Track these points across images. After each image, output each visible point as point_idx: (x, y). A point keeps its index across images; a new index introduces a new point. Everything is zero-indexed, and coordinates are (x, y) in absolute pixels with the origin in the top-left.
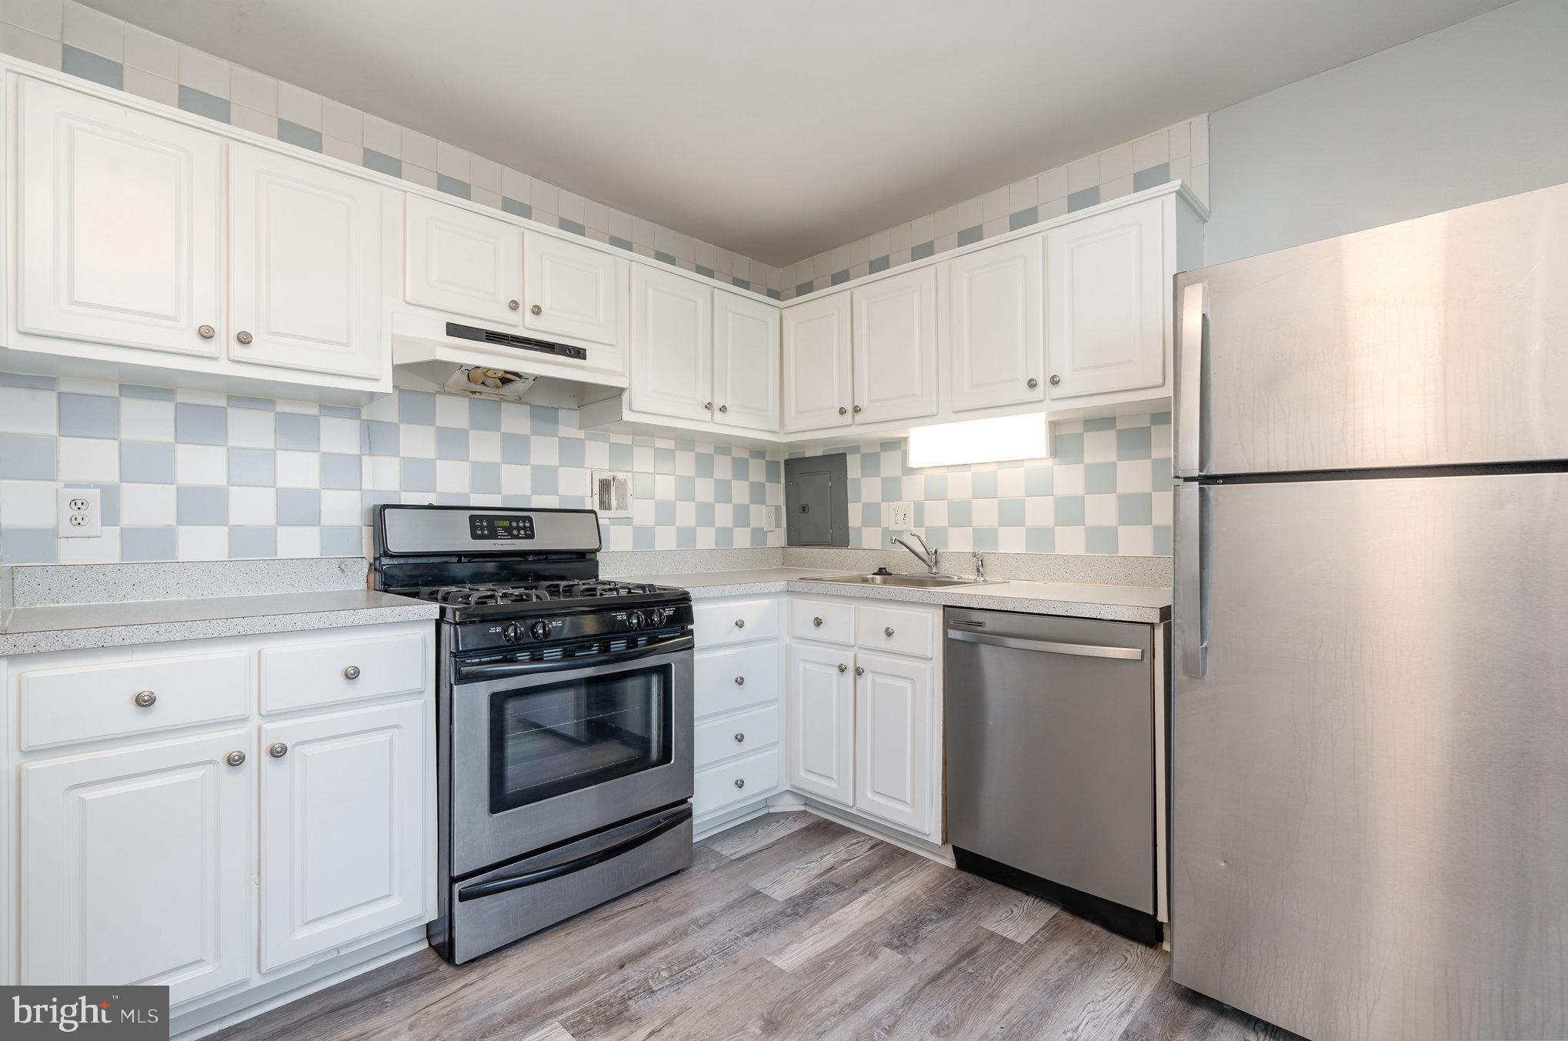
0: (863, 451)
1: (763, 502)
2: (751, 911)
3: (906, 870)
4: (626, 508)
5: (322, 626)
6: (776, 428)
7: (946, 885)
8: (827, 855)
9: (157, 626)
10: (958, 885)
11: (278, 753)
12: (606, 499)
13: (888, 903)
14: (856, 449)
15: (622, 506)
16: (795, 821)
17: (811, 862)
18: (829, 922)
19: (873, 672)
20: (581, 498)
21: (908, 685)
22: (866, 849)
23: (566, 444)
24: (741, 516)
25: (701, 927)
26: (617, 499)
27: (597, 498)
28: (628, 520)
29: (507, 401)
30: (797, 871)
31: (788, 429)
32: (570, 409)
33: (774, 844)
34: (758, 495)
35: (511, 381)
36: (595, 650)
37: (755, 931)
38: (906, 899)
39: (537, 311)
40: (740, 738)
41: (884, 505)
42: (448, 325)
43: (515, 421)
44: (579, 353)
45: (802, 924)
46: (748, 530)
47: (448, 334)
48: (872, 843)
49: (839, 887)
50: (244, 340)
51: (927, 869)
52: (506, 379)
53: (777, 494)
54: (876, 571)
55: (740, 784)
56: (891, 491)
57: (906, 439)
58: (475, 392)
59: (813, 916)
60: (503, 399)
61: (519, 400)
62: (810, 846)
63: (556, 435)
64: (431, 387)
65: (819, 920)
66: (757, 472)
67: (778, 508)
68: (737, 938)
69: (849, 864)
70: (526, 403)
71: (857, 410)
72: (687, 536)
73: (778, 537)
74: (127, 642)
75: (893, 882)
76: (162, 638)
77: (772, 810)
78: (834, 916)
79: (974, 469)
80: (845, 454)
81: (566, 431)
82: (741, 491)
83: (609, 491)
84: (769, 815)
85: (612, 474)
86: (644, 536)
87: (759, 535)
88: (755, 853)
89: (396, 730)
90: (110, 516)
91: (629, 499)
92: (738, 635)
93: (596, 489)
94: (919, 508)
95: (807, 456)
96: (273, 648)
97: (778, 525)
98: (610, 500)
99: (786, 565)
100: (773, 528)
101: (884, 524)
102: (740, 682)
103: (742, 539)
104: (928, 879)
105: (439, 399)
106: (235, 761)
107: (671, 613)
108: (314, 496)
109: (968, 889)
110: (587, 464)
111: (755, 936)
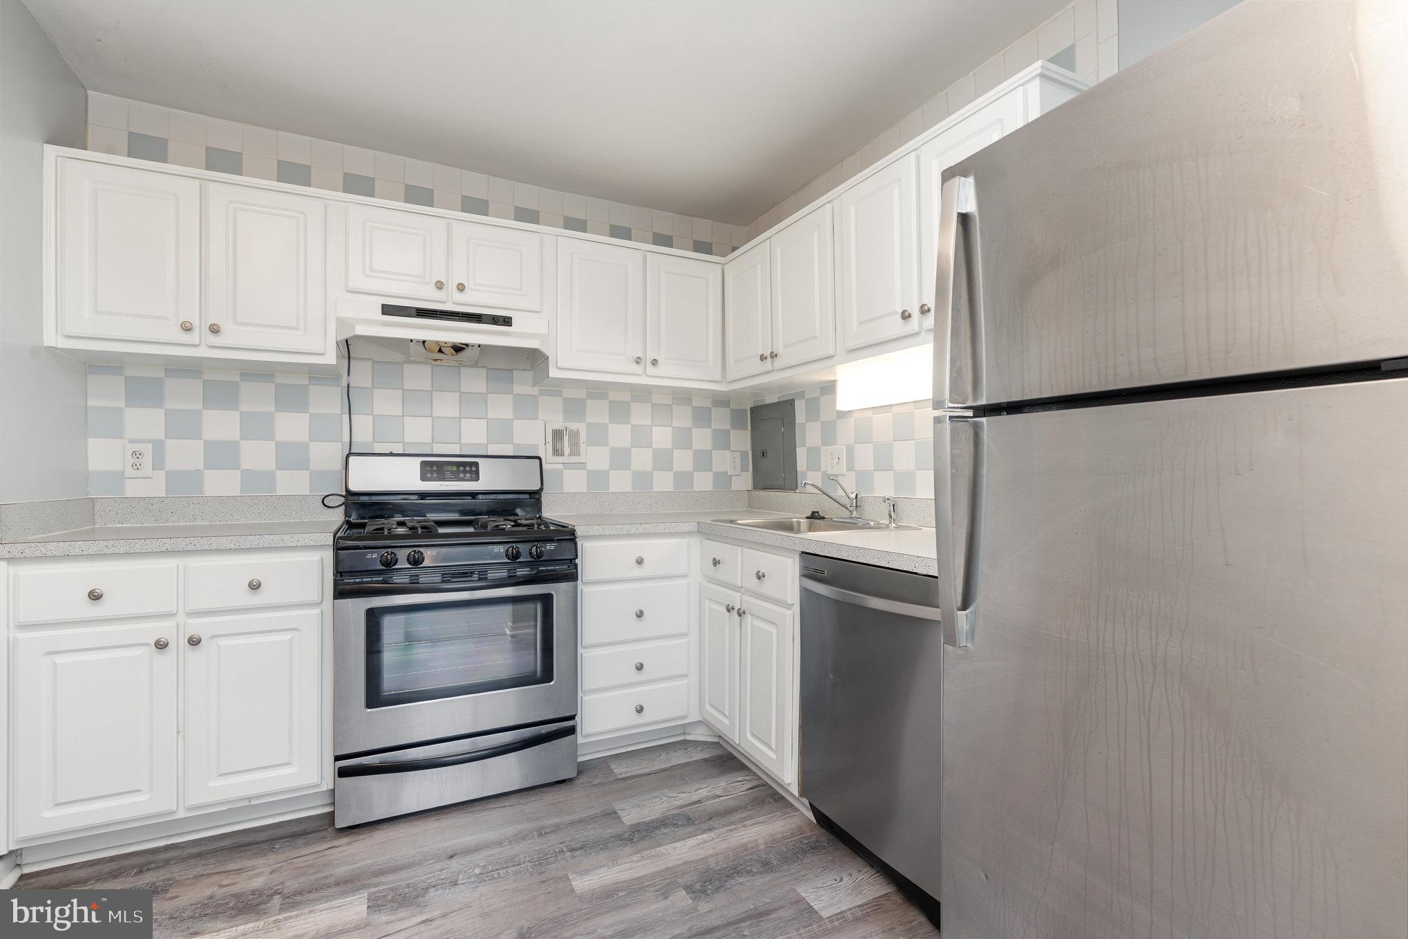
0: (808, 396)
1: (727, 447)
2: (594, 829)
3: (766, 817)
4: (579, 454)
5: (232, 546)
6: (718, 377)
7: (795, 838)
8: (704, 788)
9: (106, 543)
10: (806, 841)
11: (194, 642)
12: (559, 447)
13: (722, 846)
14: (801, 395)
15: (575, 452)
16: (702, 751)
17: (683, 793)
18: (652, 854)
19: (752, 615)
20: (536, 447)
21: (774, 630)
22: (744, 788)
23: (519, 402)
24: (703, 459)
25: (540, 835)
26: (571, 446)
27: (550, 446)
28: (582, 465)
29: (466, 366)
30: (665, 799)
31: (730, 377)
32: (523, 370)
33: (665, 770)
34: (722, 441)
35: (464, 349)
36: (476, 577)
37: (582, 848)
38: (746, 844)
39: (461, 288)
40: (640, 667)
41: (823, 448)
42: (383, 306)
43: (474, 381)
44: (507, 321)
45: (628, 849)
46: (710, 474)
47: (383, 313)
48: (755, 783)
49: (689, 821)
50: (215, 330)
51: (788, 819)
52: (458, 349)
53: (742, 440)
54: (809, 514)
55: (640, 710)
56: (829, 435)
57: (834, 382)
58: (437, 360)
59: (644, 844)
60: (461, 365)
61: (476, 365)
62: (695, 777)
63: (511, 393)
64: (399, 357)
65: (646, 850)
66: (721, 419)
67: (743, 453)
68: (562, 852)
69: (718, 800)
70: (483, 367)
71: (774, 356)
72: (643, 479)
73: (744, 481)
74: (85, 553)
75: (744, 826)
76: (110, 551)
77: (688, 738)
78: (661, 849)
79: (894, 409)
80: (793, 400)
81: (518, 389)
82: (702, 438)
83: (562, 439)
84: (685, 742)
85: (564, 424)
86: (597, 479)
87: (722, 479)
88: (641, 776)
89: (296, 632)
90: (158, 464)
91: (583, 447)
92: (637, 572)
93: (550, 439)
94: (850, 451)
95: (766, 403)
96: (195, 562)
97: (744, 469)
98: (562, 447)
99: (753, 507)
100: (738, 471)
101: (823, 469)
102: (640, 615)
103: (703, 482)
104: (781, 829)
105: (407, 367)
106: (161, 645)
107: (553, 548)
108: (304, 447)
109: (814, 848)
110: (540, 417)
111: (578, 853)
